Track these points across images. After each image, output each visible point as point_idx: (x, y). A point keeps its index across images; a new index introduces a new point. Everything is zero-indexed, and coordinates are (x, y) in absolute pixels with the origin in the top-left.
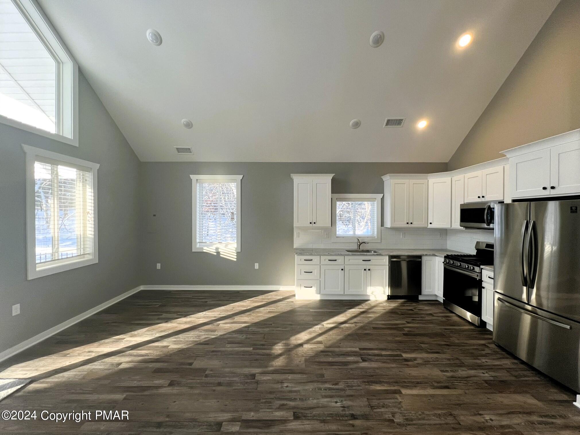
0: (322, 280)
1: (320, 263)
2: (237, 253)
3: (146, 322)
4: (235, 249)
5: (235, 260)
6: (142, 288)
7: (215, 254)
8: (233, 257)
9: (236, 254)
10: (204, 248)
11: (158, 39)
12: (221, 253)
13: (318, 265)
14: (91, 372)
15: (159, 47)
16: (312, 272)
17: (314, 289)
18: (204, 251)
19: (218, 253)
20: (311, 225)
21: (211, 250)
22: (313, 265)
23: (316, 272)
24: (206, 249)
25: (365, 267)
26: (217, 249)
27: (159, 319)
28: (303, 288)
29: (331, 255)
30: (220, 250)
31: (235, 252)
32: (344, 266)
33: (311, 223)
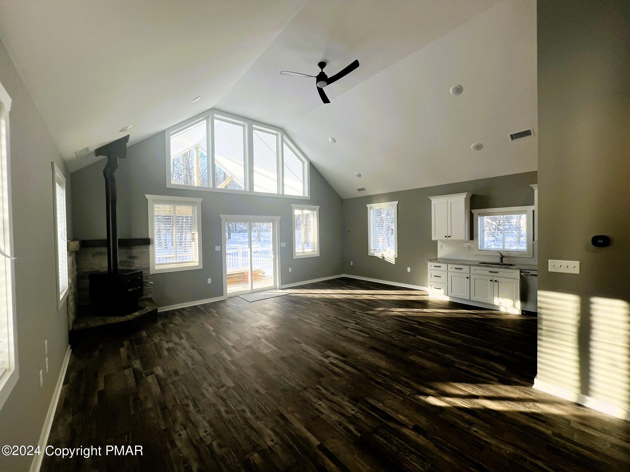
0: (449, 284)
1: (447, 270)
2: (396, 258)
3: (333, 288)
4: (393, 256)
5: (394, 263)
6: (344, 276)
7: (382, 258)
8: (393, 261)
9: (394, 259)
10: (375, 254)
11: (334, 140)
12: (385, 258)
13: (446, 271)
14: (306, 296)
15: (334, 143)
16: (440, 277)
17: (442, 291)
18: (375, 255)
19: (383, 257)
20: (446, 238)
21: (379, 255)
22: (441, 271)
23: (444, 277)
24: (376, 254)
25: (492, 279)
26: (383, 254)
27: (340, 288)
28: (433, 288)
29: (457, 264)
30: (384, 256)
31: (393, 257)
32: (470, 275)
33: (446, 237)
